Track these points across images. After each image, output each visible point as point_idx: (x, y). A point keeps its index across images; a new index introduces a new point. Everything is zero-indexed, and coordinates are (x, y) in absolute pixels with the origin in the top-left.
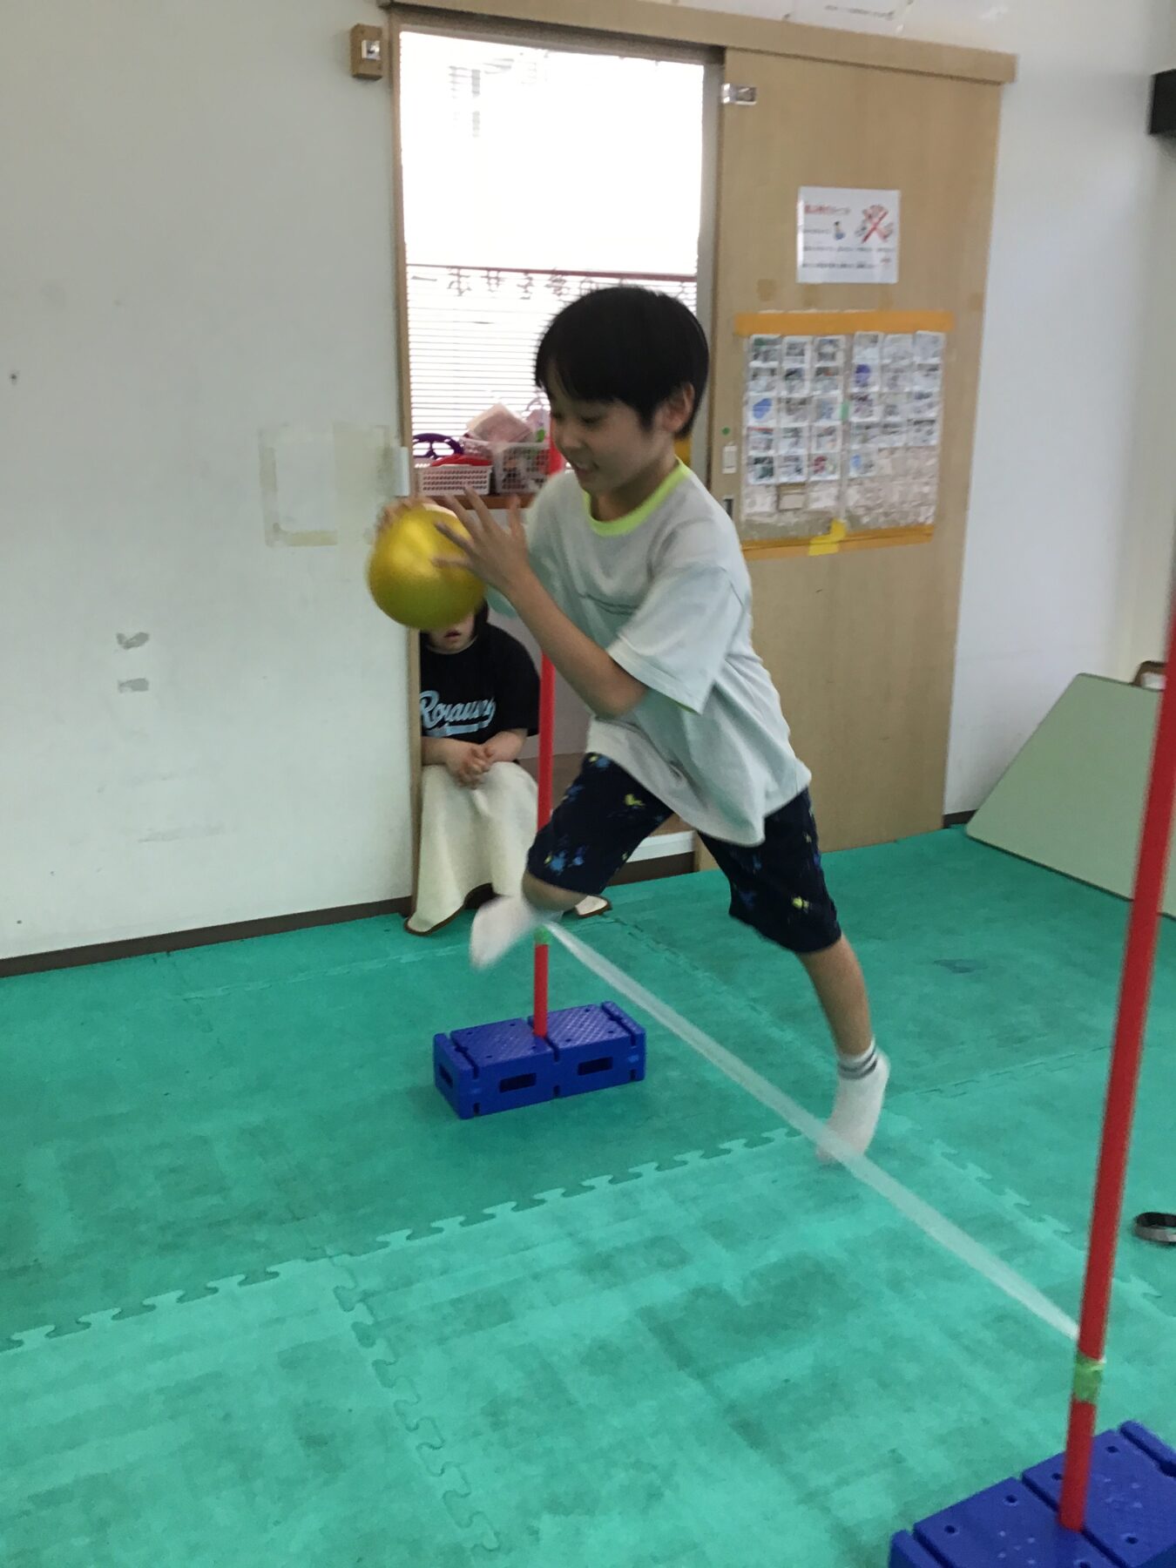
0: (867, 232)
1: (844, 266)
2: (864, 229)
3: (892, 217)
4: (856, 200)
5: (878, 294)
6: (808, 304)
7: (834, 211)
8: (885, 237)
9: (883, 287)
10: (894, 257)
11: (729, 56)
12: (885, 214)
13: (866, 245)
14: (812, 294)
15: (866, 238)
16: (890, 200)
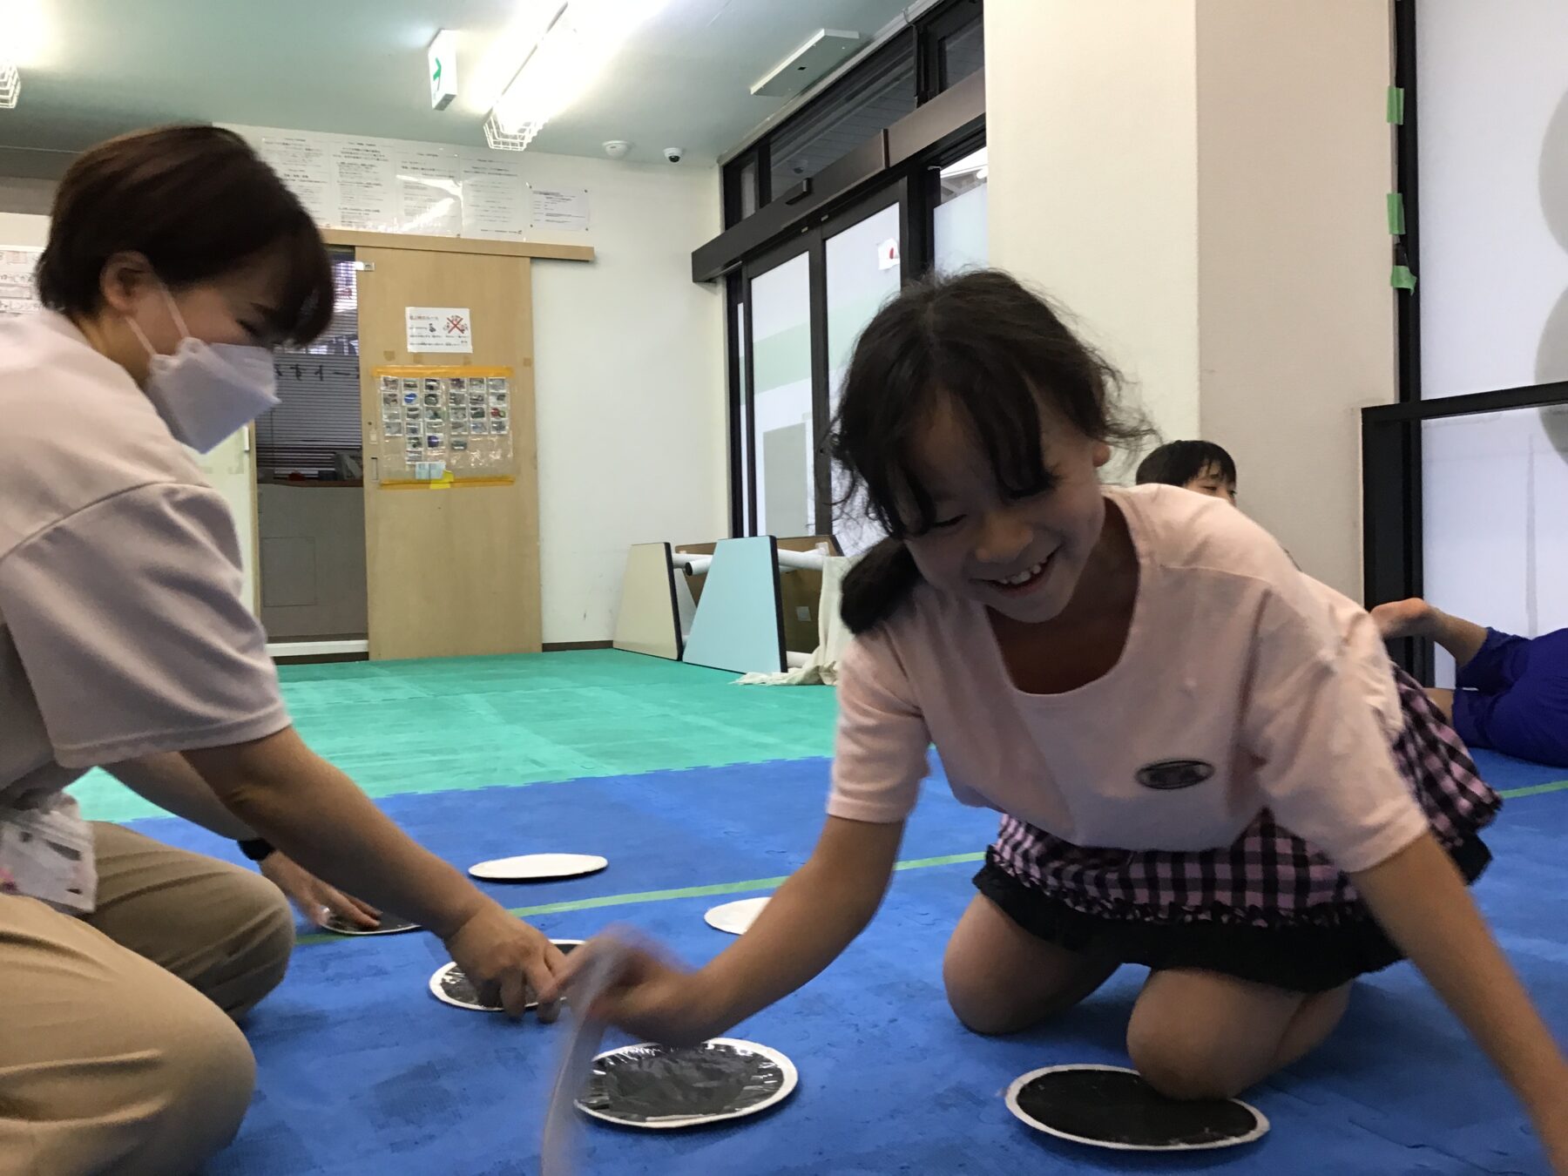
0: (450, 328)
1: (437, 344)
2: (448, 327)
3: (466, 321)
4: (442, 315)
5: (465, 359)
6: (419, 363)
7: (428, 318)
8: (462, 331)
9: (465, 356)
10: (469, 340)
11: (356, 248)
12: (461, 319)
13: (452, 333)
14: (418, 358)
15: (449, 332)
16: (464, 314)
